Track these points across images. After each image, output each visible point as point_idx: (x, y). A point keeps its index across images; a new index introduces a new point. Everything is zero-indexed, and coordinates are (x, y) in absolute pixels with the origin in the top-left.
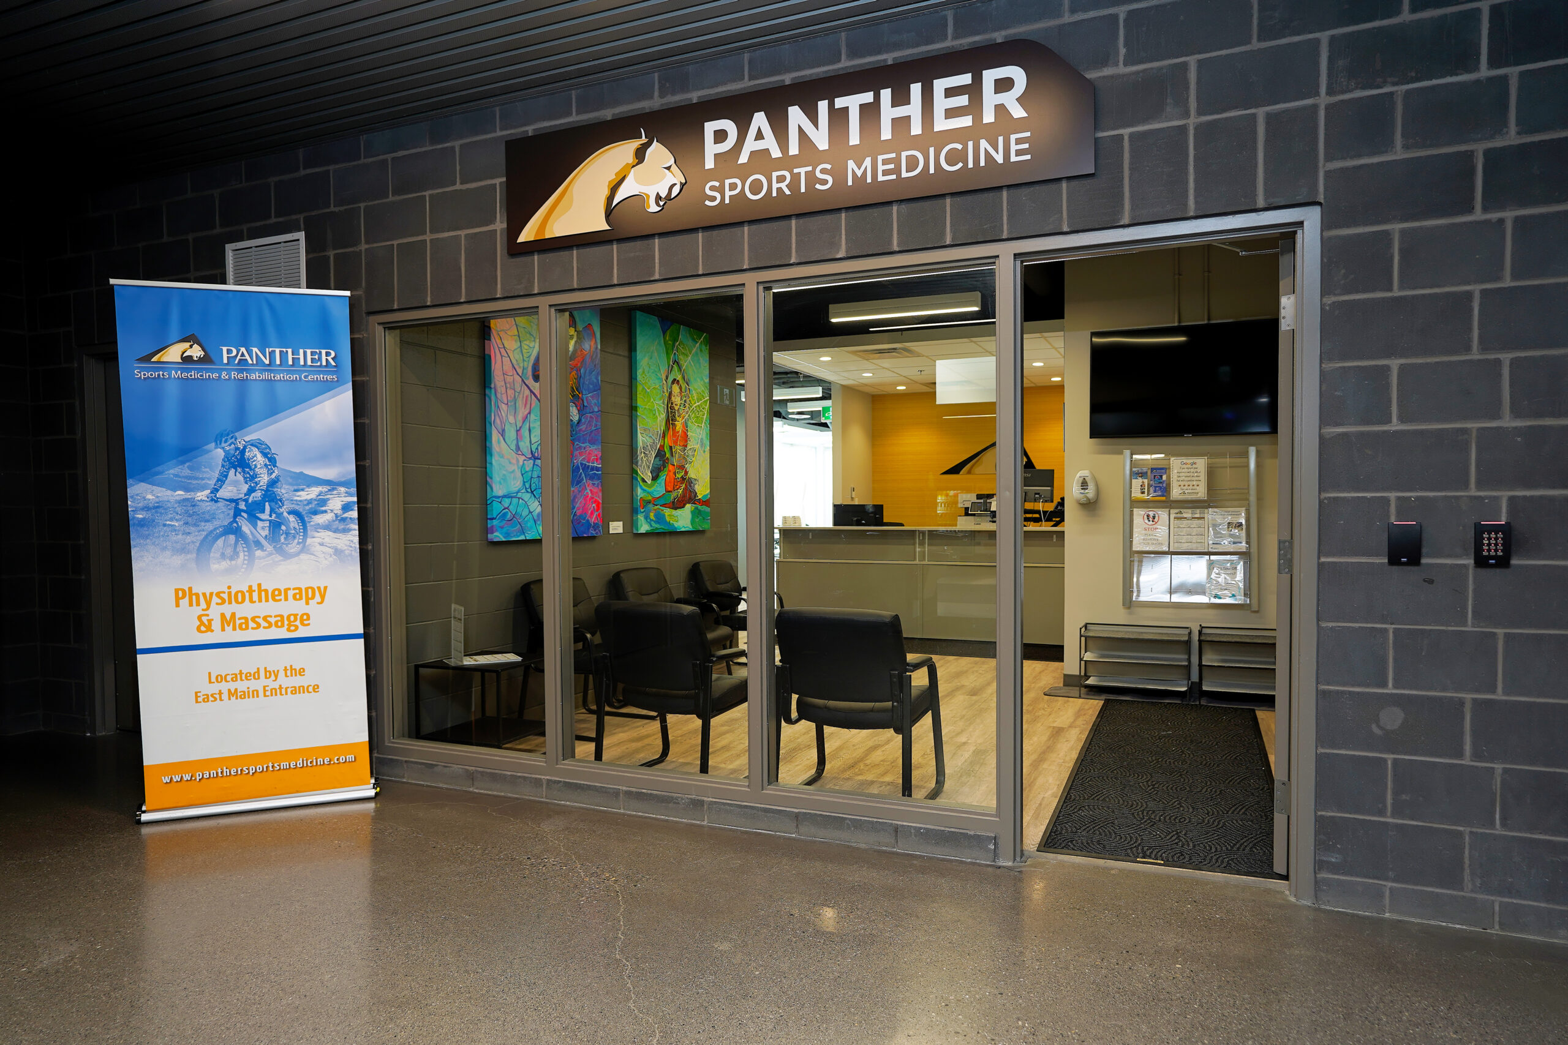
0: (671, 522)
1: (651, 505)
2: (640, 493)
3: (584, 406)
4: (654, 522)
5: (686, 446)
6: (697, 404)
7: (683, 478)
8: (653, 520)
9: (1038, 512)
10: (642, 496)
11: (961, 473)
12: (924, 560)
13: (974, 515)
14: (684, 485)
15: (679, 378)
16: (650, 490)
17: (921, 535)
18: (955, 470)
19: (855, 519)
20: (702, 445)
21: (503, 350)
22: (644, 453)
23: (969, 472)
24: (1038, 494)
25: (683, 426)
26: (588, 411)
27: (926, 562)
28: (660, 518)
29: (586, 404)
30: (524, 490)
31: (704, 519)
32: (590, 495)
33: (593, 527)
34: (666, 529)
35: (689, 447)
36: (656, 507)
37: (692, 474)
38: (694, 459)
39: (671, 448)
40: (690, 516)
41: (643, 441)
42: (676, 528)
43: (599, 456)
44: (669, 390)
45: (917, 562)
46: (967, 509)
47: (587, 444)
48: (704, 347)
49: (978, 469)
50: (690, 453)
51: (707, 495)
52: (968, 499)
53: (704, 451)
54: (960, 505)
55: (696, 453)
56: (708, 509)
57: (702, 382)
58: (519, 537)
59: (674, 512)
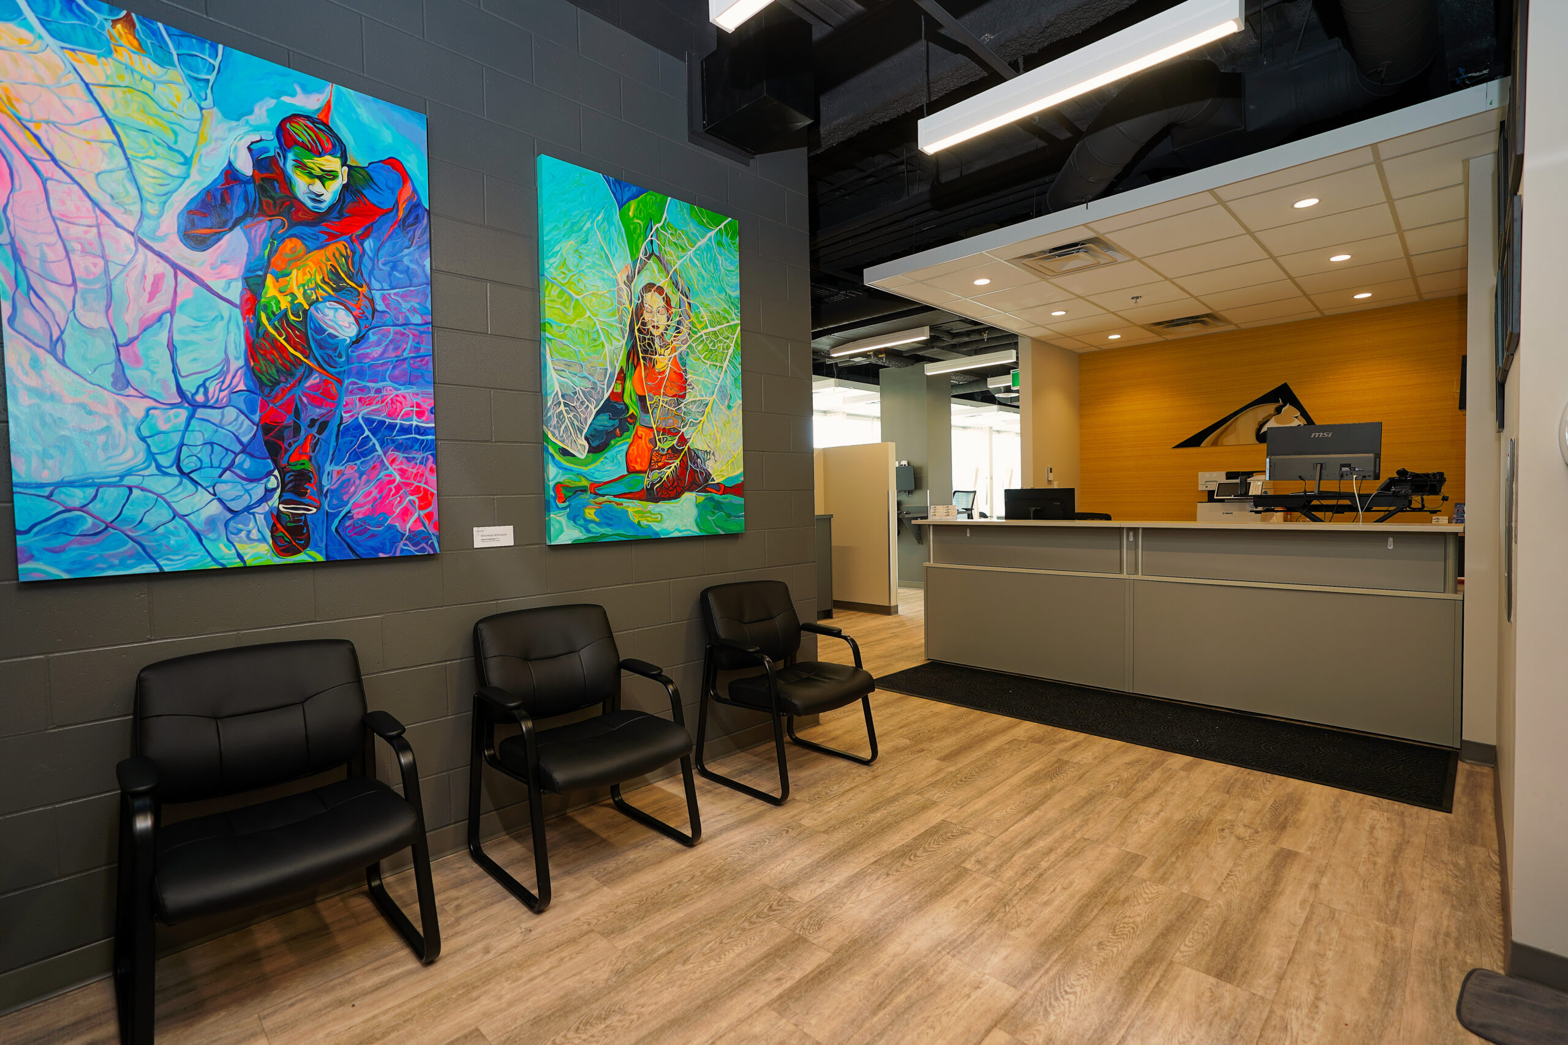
0: (644, 522)
1: (587, 496)
2: (554, 474)
3: (374, 310)
4: (598, 524)
5: (684, 397)
6: (710, 329)
7: (674, 452)
8: (593, 522)
9: (1351, 496)
10: (561, 479)
11: (1203, 444)
12: (1136, 572)
13: (1222, 501)
14: (678, 461)
15: (663, 281)
16: (584, 469)
17: (1131, 534)
18: (1195, 441)
19: (1034, 509)
20: (724, 394)
21: (47, 167)
22: (566, 405)
23: (1215, 443)
24: (1349, 465)
25: (675, 362)
26: (389, 320)
27: (1140, 577)
28: (607, 517)
29: (380, 306)
30: (153, 469)
31: (729, 515)
32: (398, 479)
33: (408, 539)
34: (629, 533)
35: (689, 398)
36: (601, 499)
37: (697, 441)
38: (704, 418)
39: (642, 399)
40: (694, 512)
41: (561, 385)
42: (657, 533)
43: (427, 405)
44: (635, 301)
45: (1125, 576)
46: (1211, 493)
47: (389, 383)
48: (725, 239)
49: (1230, 439)
50: (694, 408)
51: (737, 477)
52: (1212, 479)
53: (729, 407)
54: (1201, 488)
55: (708, 409)
56: (740, 500)
57: (723, 296)
58: (133, 566)
59: (650, 506)
